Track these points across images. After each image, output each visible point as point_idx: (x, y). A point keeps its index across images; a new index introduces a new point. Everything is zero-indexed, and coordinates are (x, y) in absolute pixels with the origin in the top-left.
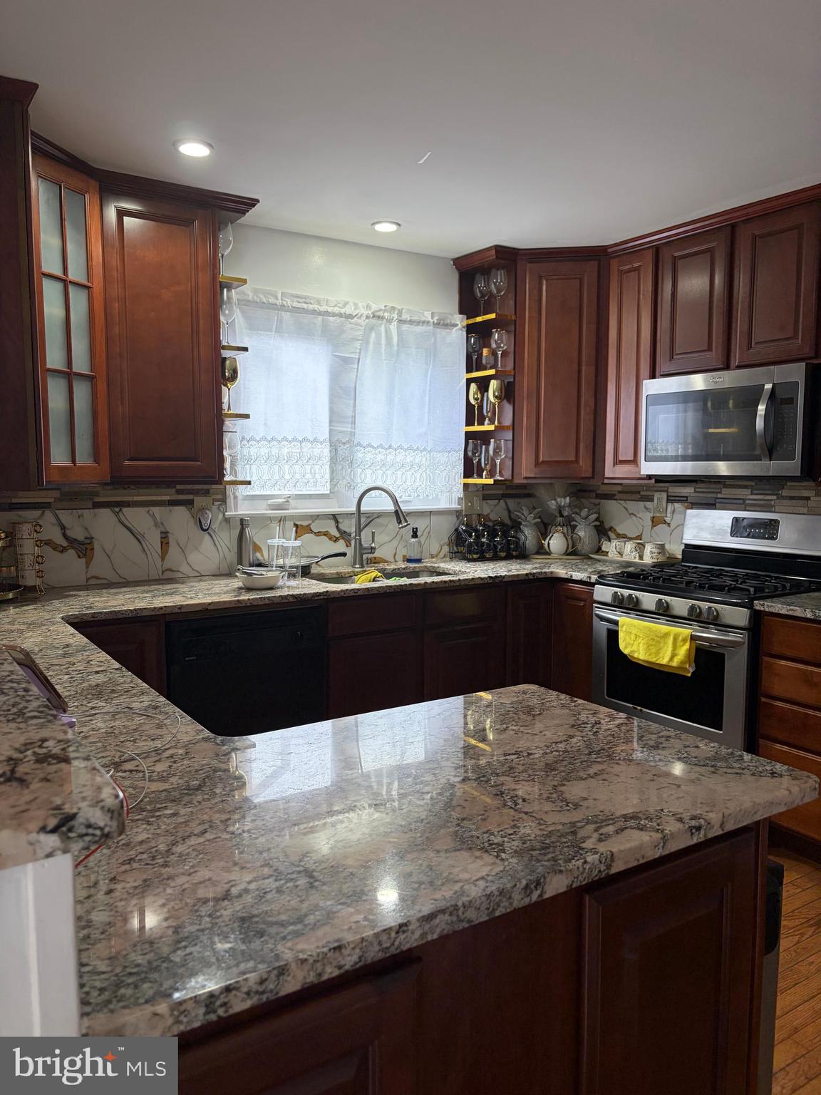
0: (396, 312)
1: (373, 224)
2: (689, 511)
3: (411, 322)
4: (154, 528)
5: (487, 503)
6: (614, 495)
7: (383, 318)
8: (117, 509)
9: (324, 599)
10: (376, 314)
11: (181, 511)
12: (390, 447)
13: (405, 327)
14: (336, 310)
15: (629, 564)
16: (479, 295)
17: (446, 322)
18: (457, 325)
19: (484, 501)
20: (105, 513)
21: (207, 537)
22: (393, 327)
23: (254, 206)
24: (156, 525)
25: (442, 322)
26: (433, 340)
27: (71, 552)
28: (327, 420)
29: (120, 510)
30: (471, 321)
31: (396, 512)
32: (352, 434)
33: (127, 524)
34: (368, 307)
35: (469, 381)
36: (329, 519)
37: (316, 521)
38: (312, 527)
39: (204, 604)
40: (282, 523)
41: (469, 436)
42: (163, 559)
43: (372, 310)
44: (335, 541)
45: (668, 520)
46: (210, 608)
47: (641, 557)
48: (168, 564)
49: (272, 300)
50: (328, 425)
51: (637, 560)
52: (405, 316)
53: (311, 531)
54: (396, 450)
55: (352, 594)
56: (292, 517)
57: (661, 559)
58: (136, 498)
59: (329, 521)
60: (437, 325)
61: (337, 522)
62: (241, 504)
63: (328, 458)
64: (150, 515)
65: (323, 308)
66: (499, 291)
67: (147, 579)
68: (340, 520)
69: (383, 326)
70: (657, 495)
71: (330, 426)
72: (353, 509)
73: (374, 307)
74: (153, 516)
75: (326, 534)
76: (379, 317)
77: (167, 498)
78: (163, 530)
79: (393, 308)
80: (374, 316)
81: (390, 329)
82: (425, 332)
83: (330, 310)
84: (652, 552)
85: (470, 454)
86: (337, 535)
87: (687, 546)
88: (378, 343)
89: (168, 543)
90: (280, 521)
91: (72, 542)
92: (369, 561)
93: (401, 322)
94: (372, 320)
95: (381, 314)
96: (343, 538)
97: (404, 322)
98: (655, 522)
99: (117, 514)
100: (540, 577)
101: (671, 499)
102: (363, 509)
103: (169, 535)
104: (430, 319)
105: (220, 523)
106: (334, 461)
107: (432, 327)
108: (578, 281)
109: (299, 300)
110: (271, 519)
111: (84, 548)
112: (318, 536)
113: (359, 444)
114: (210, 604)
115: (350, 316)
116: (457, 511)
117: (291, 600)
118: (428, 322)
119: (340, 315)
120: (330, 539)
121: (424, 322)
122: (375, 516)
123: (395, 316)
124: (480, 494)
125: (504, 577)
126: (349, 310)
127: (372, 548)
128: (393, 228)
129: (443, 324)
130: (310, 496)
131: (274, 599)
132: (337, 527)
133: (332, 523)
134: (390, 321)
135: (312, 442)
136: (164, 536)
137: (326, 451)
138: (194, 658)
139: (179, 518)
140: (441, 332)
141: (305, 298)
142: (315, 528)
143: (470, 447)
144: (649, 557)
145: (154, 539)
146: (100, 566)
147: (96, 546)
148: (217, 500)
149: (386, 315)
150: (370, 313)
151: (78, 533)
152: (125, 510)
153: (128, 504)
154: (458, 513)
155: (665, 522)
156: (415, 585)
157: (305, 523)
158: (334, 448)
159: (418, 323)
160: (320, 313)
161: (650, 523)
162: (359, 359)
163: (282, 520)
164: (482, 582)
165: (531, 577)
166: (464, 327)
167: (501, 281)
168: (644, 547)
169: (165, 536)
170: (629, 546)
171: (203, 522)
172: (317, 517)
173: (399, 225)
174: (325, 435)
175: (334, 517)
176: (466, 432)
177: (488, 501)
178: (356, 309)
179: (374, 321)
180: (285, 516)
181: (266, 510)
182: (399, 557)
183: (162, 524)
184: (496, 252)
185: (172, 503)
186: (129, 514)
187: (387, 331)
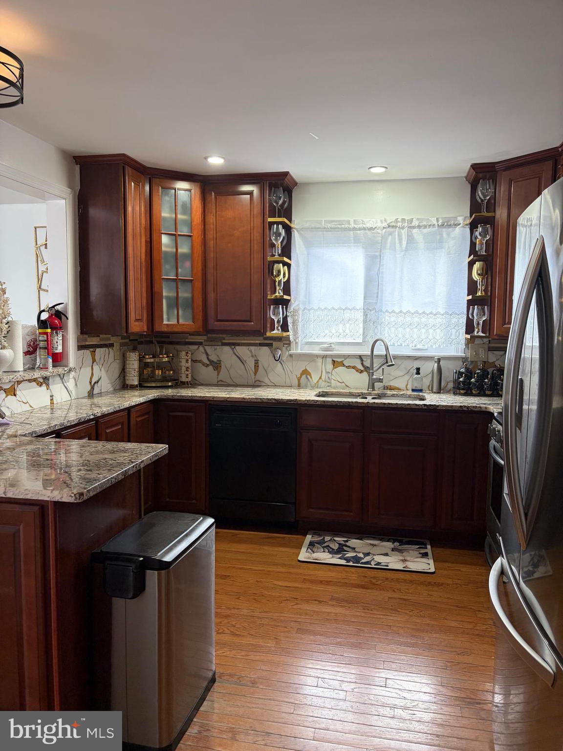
0: (406, 222)
1: (369, 168)
3: (419, 227)
4: (251, 358)
5: (493, 353)
7: (396, 227)
8: (233, 347)
10: (391, 224)
11: (266, 349)
12: (401, 312)
13: (415, 231)
14: (362, 226)
17: (449, 224)
18: (460, 224)
19: (489, 352)
20: (227, 349)
21: (279, 364)
22: (404, 232)
24: (252, 356)
25: (446, 224)
26: (438, 237)
27: (211, 368)
28: (363, 296)
29: (235, 347)
31: (386, 355)
32: (376, 304)
33: (238, 354)
34: (385, 220)
35: (472, 262)
36: (357, 358)
37: (347, 359)
38: (344, 362)
40: (324, 359)
41: (470, 301)
42: (255, 374)
43: (387, 223)
44: (361, 373)
48: (258, 377)
49: (317, 226)
50: (363, 299)
52: (415, 223)
53: (344, 365)
56: (331, 356)
58: (243, 342)
59: (356, 359)
60: (441, 226)
61: (362, 360)
62: (299, 348)
63: (362, 320)
64: (249, 350)
65: (352, 226)
67: (246, 384)
68: (364, 360)
69: (397, 233)
71: (364, 299)
72: (369, 353)
73: (389, 221)
74: (251, 351)
75: (354, 368)
76: (393, 227)
77: (259, 342)
78: (256, 359)
79: (403, 220)
80: (389, 226)
81: (401, 232)
82: (430, 233)
83: (356, 226)
86: (362, 369)
88: (393, 243)
89: (258, 366)
90: (323, 358)
91: (212, 362)
92: (386, 388)
93: (411, 227)
94: (389, 229)
95: (394, 224)
96: (366, 371)
97: (414, 227)
99: (233, 349)
102: (375, 353)
103: (259, 362)
104: (435, 223)
105: (287, 357)
106: (365, 321)
107: (437, 228)
109: (335, 223)
110: (317, 356)
111: (216, 366)
112: (348, 368)
113: (387, 311)
115: (371, 229)
116: (463, 358)
117: (274, 401)
118: (434, 225)
119: (365, 229)
120: (357, 371)
121: (430, 225)
123: (406, 224)
124: (486, 347)
126: (370, 225)
127: (380, 379)
128: (383, 170)
129: (448, 225)
130: (348, 344)
131: (264, 400)
132: (362, 364)
133: (359, 361)
134: (403, 228)
135: (351, 310)
136: (256, 362)
137: (360, 316)
139: (264, 353)
140: (445, 231)
141: (339, 221)
142: (346, 363)
143: (471, 311)
145: (251, 363)
146: (223, 375)
147: (223, 367)
148: (286, 344)
149: (398, 224)
150: (386, 225)
151: (214, 358)
152: (237, 347)
153: (239, 345)
154: (464, 360)
157: (339, 360)
158: (366, 315)
159: (425, 227)
160: (350, 229)
162: (380, 255)
163: (324, 357)
166: (467, 225)
169: (257, 362)
171: (275, 356)
172: (349, 356)
173: (386, 168)
174: (360, 303)
175: (360, 357)
176: (467, 300)
177: (495, 352)
178: (376, 223)
180: (327, 355)
181: (319, 351)
183: (255, 355)
184: (473, 169)
185: (261, 345)
186: (240, 350)
187: (400, 236)
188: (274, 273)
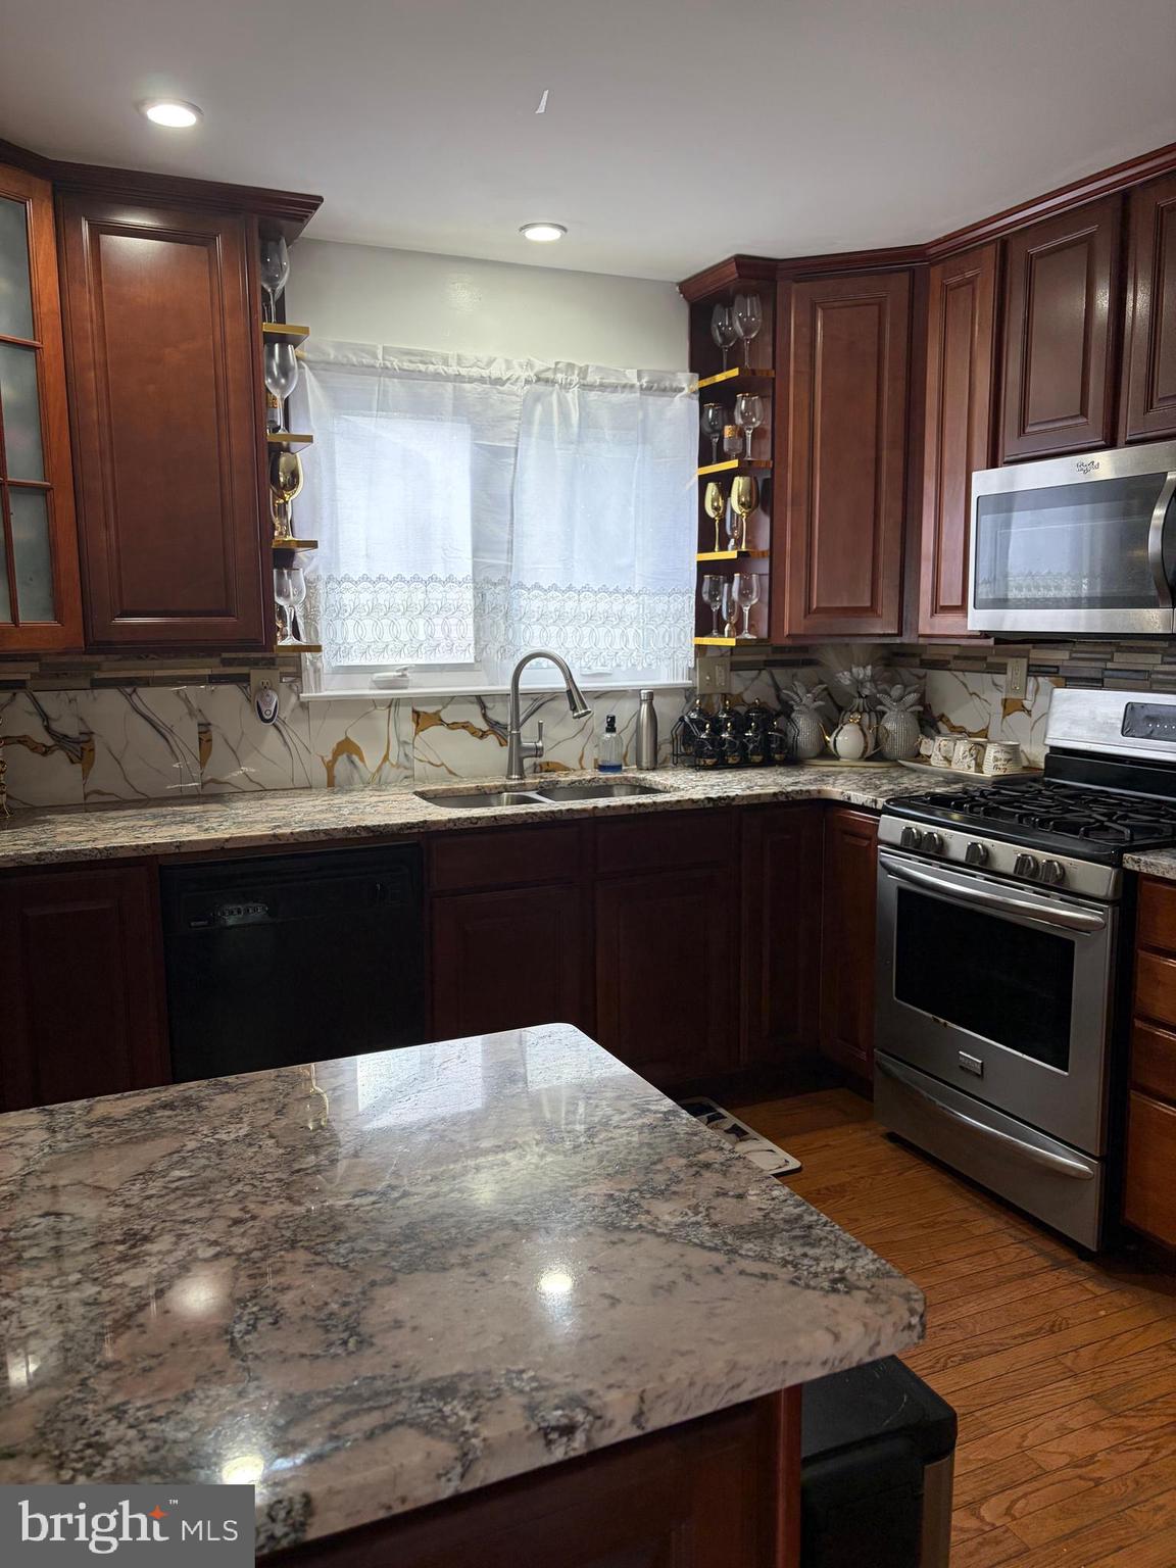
0: (576, 372)
1: (522, 229)
2: (1058, 692)
3: (603, 387)
4: (188, 717)
5: (738, 675)
6: (948, 662)
7: (554, 382)
8: (129, 690)
9: (419, 832)
10: (543, 376)
11: (229, 691)
12: (570, 588)
13: (593, 396)
14: (475, 372)
16: (720, 340)
17: (662, 386)
18: (682, 390)
19: (732, 673)
20: (111, 696)
21: (273, 730)
22: (572, 396)
23: (315, 207)
24: (191, 713)
25: (656, 385)
26: (640, 415)
27: (60, 755)
28: (469, 548)
29: (134, 691)
30: (706, 382)
31: (569, 692)
32: (509, 569)
33: (145, 711)
34: (530, 365)
35: (704, 481)
36: (472, 703)
37: (449, 707)
38: (443, 715)
39: (218, 840)
40: (393, 709)
41: (703, 568)
42: (203, 763)
43: (535, 370)
44: (481, 737)
45: (1027, 704)
46: (228, 846)
47: (979, 767)
48: (211, 772)
49: (367, 360)
50: (470, 556)
51: (972, 772)
52: (593, 378)
53: (441, 722)
54: (579, 593)
55: (466, 825)
56: (410, 700)
57: (1011, 770)
58: (158, 673)
59: (471, 706)
60: (647, 390)
61: (484, 707)
62: (326, 682)
63: (471, 608)
64: (182, 699)
65: (453, 370)
66: (747, 331)
67: (180, 794)
68: (488, 705)
69: (555, 396)
70: (1011, 663)
71: (474, 557)
72: (507, 687)
73: (539, 366)
74: (186, 701)
75: (465, 726)
76: (547, 381)
77: (207, 672)
78: (204, 721)
79: (571, 366)
80: (539, 380)
81: (566, 398)
82: (626, 403)
83: (463, 372)
84: (996, 759)
85: (706, 597)
86: (485, 727)
87: (1054, 749)
88: (546, 422)
89: (210, 740)
90: (390, 706)
91: (61, 740)
92: (538, 769)
93: (586, 387)
94: (536, 386)
95: (549, 375)
96: (495, 733)
97: (591, 387)
98: (1010, 707)
99: (128, 697)
100: (799, 797)
101: (1035, 670)
102: (521, 686)
103: (212, 728)
104: (635, 381)
105: (293, 710)
106: (479, 611)
107: (638, 395)
108: (876, 308)
109: (413, 358)
110: (375, 703)
111: (80, 749)
112: (453, 729)
113: (521, 585)
114: (227, 840)
115: (498, 382)
116: (686, 689)
117: (364, 834)
118: (632, 386)
119: (482, 380)
120: (473, 734)
121: (624, 386)
122: (547, 697)
123: (575, 378)
124: (727, 661)
125: (733, 799)
126: (496, 371)
127: (537, 749)
128: (556, 233)
129: (658, 388)
130: (443, 668)
131: (335, 833)
132: (484, 716)
133: (476, 709)
134: (566, 387)
135: (444, 583)
136: (203, 729)
137: (468, 595)
138: (205, 923)
139: (226, 704)
140: (654, 402)
141: (422, 354)
142: (448, 715)
143: (706, 587)
144: (993, 765)
145: (188, 733)
146: (104, 775)
147: (98, 748)
148: (287, 675)
149: (560, 377)
150: (532, 375)
151: (68, 726)
152: (141, 691)
153: (147, 682)
154: (688, 693)
155: (1023, 708)
156: (577, 811)
157: (431, 709)
158: (480, 594)
159: (614, 388)
160: (447, 378)
161: (1001, 709)
162: (516, 449)
163: (393, 704)
164: (695, 806)
165: (782, 798)
166: (694, 393)
167: (753, 316)
168: (985, 749)
169: (205, 730)
170: (962, 747)
171: (263, 709)
172: (452, 699)
173: (564, 229)
174: (464, 567)
175: (480, 700)
176: (698, 562)
177: (740, 672)
178: (508, 369)
179: (541, 388)
180: (399, 699)
181: (371, 689)
182: (589, 762)
183: (200, 711)
184: (738, 266)
185: (214, 680)
186: (148, 696)
187: (562, 403)
188: (282, 479)
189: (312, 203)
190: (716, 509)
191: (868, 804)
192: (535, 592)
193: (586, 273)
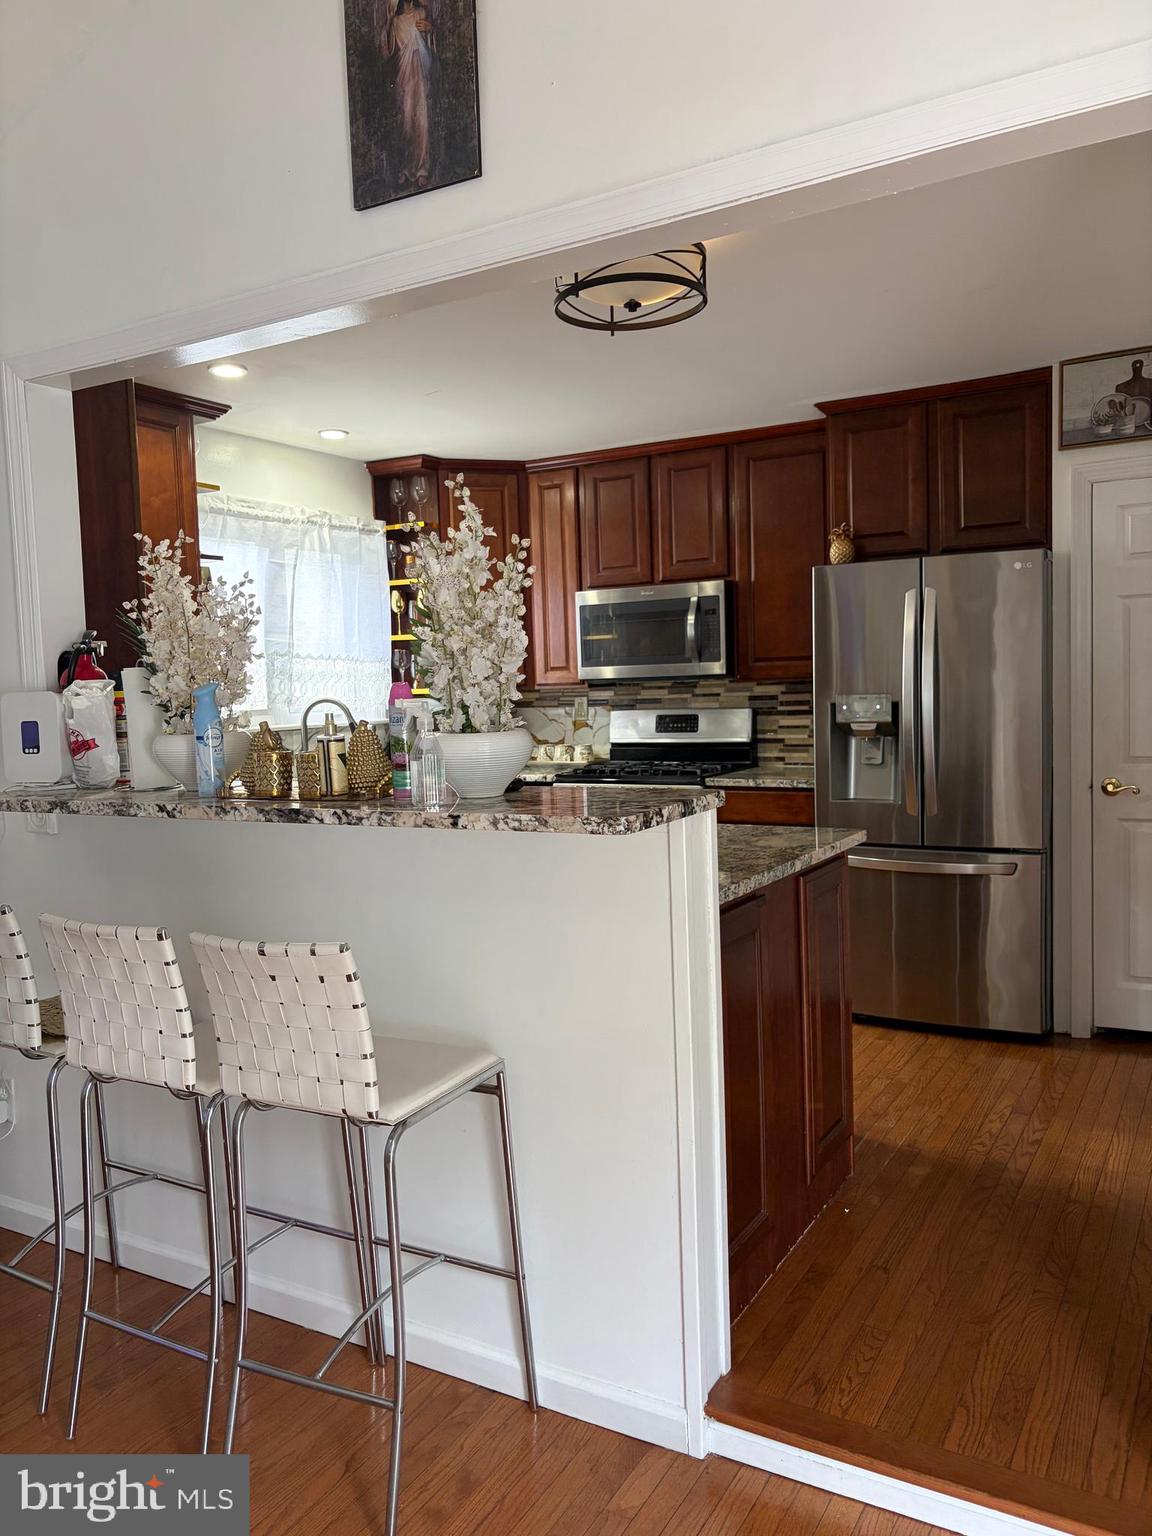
0: (328, 517)
1: (320, 432)
2: (613, 713)
3: (340, 528)
6: (532, 702)
7: (316, 523)
10: (310, 519)
13: (335, 532)
14: (276, 515)
15: (561, 766)
16: (396, 500)
17: (369, 528)
22: (326, 530)
23: (226, 411)
25: (366, 527)
26: (357, 548)
28: (263, 631)
30: (390, 528)
32: (291, 645)
34: (304, 512)
35: (393, 588)
41: (395, 644)
43: (307, 515)
45: (590, 722)
47: (572, 760)
49: (220, 506)
51: (569, 762)
52: (335, 522)
54: (335, 660)
57: (591, 759)
60: (362, 531)
63: (265, 672)
65: (265, 513)
66: (421, 498)
69: (316, 532)
70: (577, 700)
71: (265, 636)
73: (309, 511)
76: (312, 522)
79: (325, 513)
80: (308, 521)
81: (322, 534)
82: (354, 538)
83: (269, 514)
84: (582, 754)
85: (397, 664)
87: (613, 745)
88: (312, 545)
93: (332, 527)
94: (306, 525)
95: (314, 519)
97: (335, 527)
98: (577, 726)
101: (592, 703)
104: (355, 525)
106: (270, 674)
107: (358, 533)
108: (499, 493)
109: (243, 504)
113: (298, 656)
115: (287, 521)
118: (355, 528)
119: (279, 520)
121: (351, 528)
122: (314, 731)
123: (327, 521)
126: (286, 515)
128: (341, 435)
129: (367, 531)
134: (322, 526)
140: (366, 538)
141: (248, 502)
143: (397, 656)
144: (580, 759)
149: (319, 520)
150: (305, 518)
155: (587, 725)
159: (346, 528)
160: (260, 518)
161: (572, 727)
162: (294, 565)
166: (385, 533)
167: (423, 489)
168: (574, 749)
170: (558, 750)
173: (347, 433)
174: (261, 647)
176: (392, 641)
178: (292, 513)
179: (309, 526)
184: (423, 460)
187: (321, 538)
189: (223, 409)
190: (399, 607)
191: (540, 780)
192: (309, 660)
193: (321, 453)
